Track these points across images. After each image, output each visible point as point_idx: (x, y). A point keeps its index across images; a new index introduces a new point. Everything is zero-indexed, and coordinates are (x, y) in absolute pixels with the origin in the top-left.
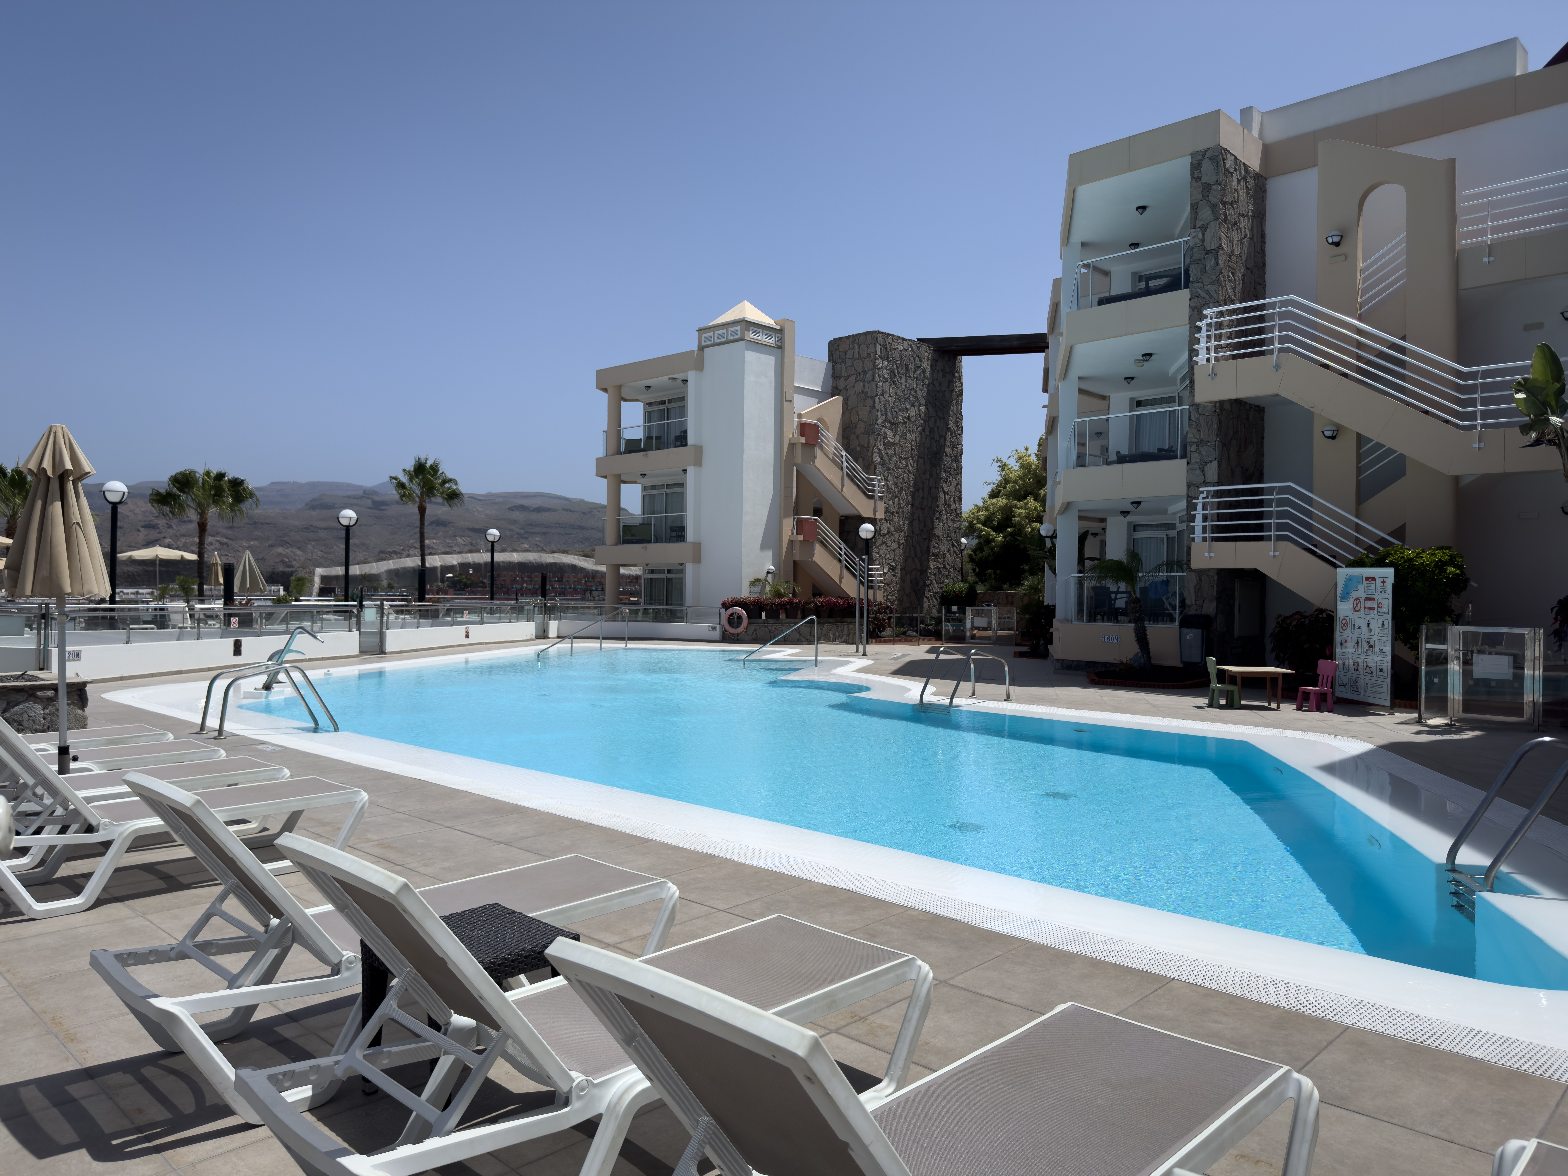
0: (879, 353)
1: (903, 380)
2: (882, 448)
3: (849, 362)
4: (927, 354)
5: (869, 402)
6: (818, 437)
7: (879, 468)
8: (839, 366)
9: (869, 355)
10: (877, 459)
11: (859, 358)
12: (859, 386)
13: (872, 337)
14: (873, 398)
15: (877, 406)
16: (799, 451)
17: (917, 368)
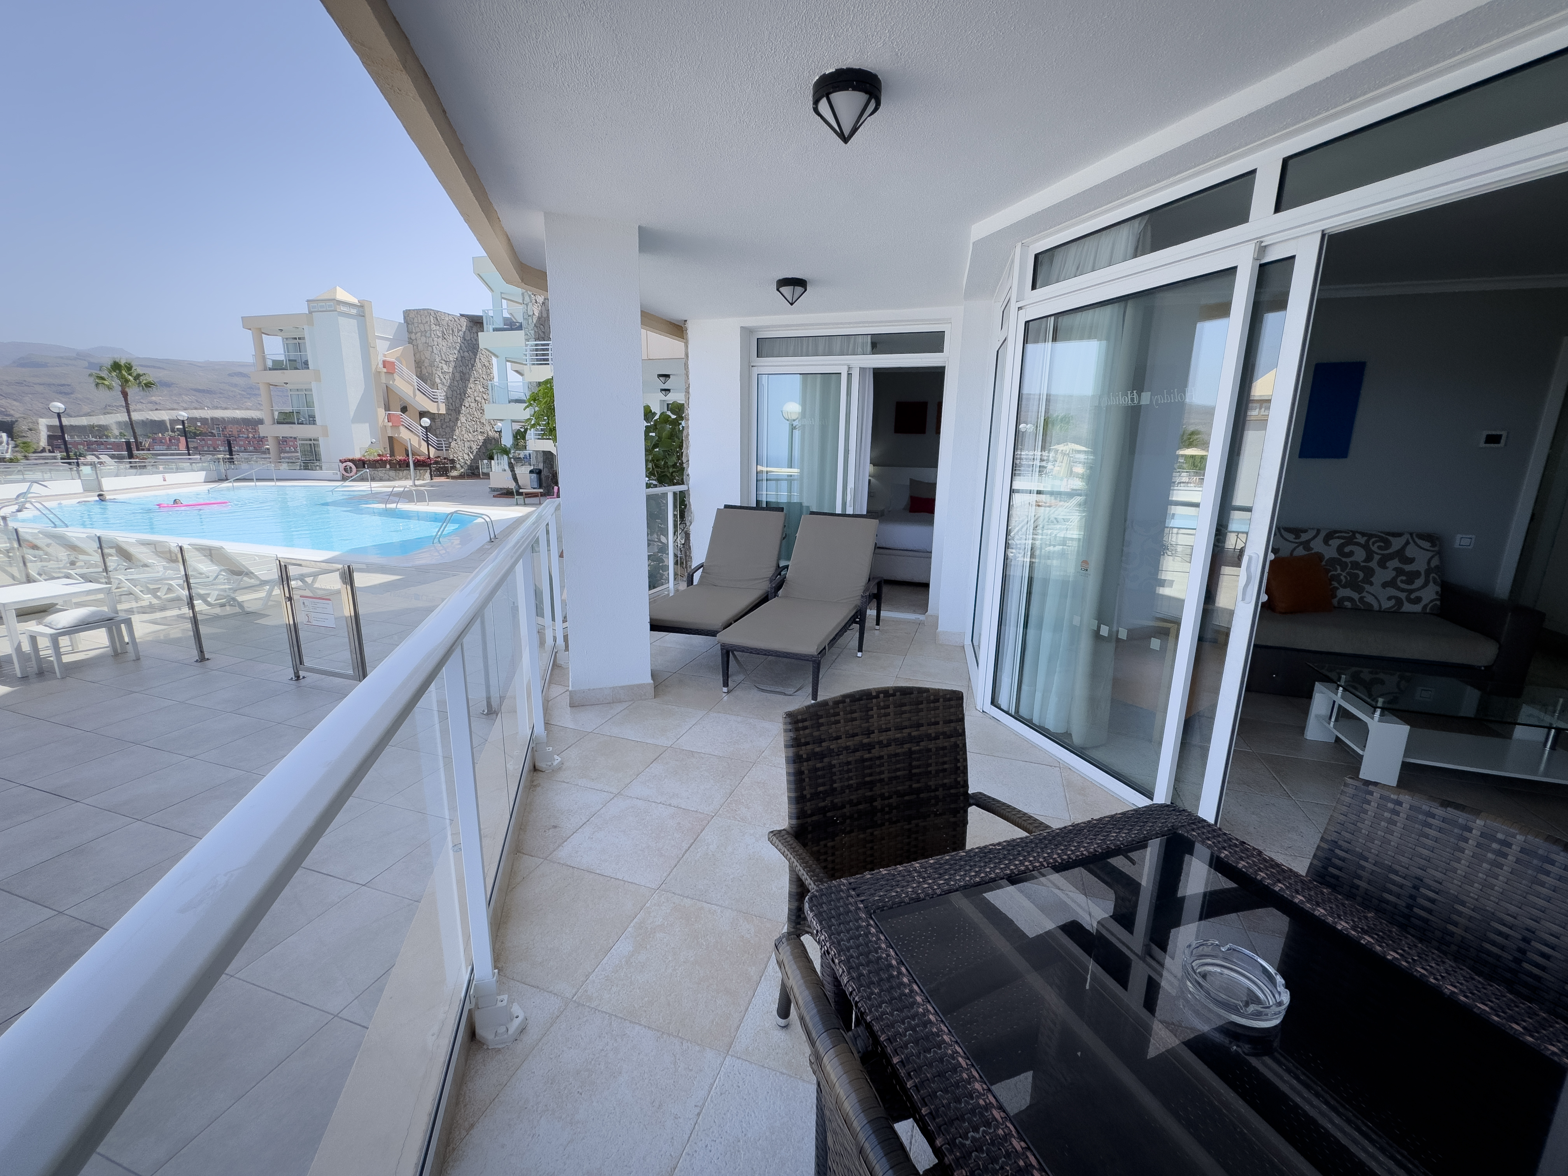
0: (432, 321)
1: (451, 337)
2: (440, 375)
3: (416, 325)
4: (464, 323)
5: (430, 348)
6: (395, 368)
7: (440, 386)
8: (410, 326)
9: (427, 322)
10: (438, 380)
11: (422, 323)
12: (423, 339)
13: (428, 312)
14: (432, 347)
15: (435, 351)
16: (383, 376)
17: (459, 331)
